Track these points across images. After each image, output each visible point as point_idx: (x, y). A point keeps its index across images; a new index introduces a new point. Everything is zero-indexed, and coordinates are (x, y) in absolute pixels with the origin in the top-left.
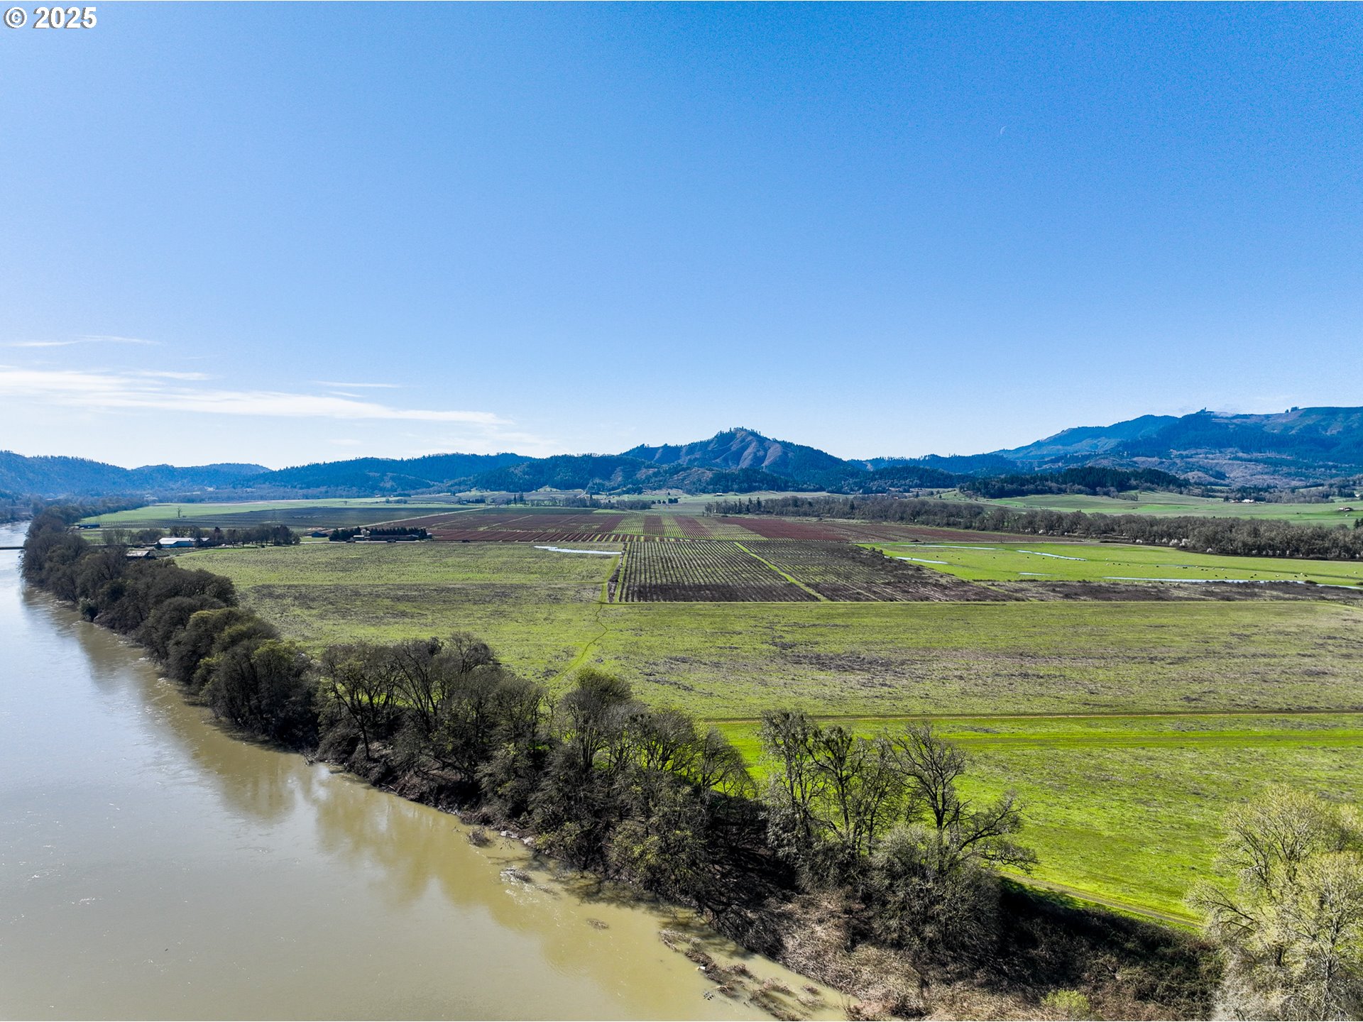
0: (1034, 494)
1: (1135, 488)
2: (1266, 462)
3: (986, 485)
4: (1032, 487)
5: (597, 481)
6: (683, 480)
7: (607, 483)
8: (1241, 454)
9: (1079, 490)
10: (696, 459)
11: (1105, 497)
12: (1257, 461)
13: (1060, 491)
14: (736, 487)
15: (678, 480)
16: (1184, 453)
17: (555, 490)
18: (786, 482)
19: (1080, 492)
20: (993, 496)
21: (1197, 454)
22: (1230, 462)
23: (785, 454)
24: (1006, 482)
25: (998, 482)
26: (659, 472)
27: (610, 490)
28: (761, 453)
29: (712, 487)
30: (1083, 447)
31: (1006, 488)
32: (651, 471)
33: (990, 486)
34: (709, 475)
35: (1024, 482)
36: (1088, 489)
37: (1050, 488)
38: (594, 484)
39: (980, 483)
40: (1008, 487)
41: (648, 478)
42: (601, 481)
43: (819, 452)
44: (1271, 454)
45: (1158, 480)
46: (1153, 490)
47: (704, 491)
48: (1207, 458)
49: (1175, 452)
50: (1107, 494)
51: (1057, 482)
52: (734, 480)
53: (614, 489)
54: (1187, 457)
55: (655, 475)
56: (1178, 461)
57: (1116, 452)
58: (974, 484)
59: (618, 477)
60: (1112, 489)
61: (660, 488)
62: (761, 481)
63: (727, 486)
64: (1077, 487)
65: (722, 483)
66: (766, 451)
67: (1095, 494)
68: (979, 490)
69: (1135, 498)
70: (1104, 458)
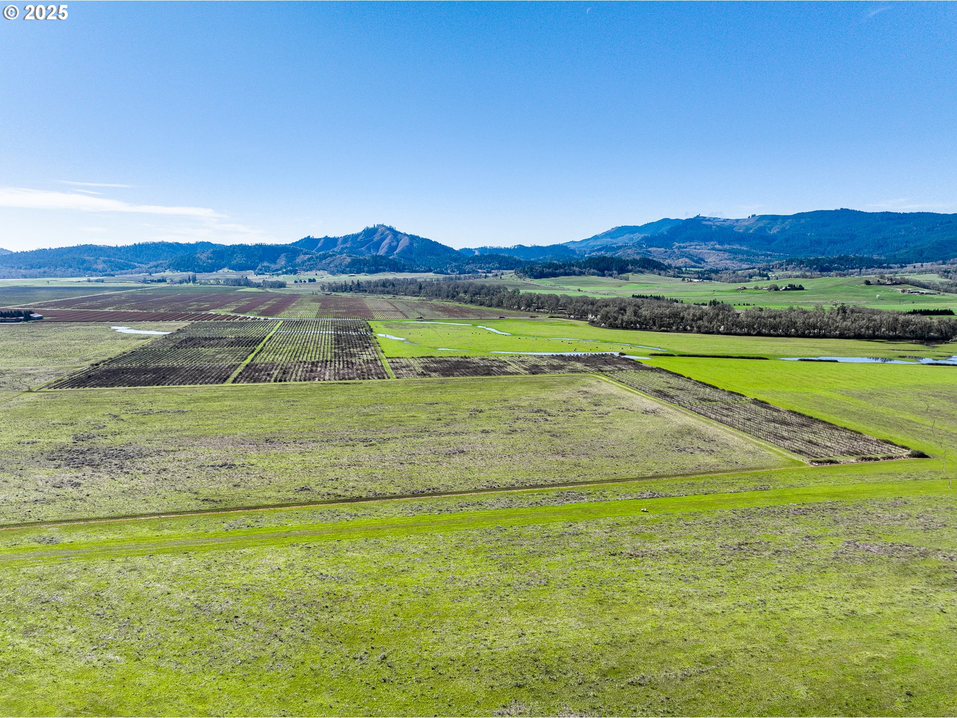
0: (563, 275)
1: (630, 271)
2: (730, 251)
3: (532, 269)
4: (562, 270)
5: (266, 264)
6: (329, 264)
7: (273, 266)
8: (717, 246)
9: (594, 273)
10: (346, 248)
11: (610, 278)
12: (725, 251)
13: (581, 274)
14: (366, 269)
15: (326, 264)
16: (682, 245)
17: (231, 271)
18: (404, 265)
19: (594, 274)
20: (536, 277)
21: (690, 246)
22: (709, 251)
23: (411, 244)
24: (545, 267)
25: (540, 267)
26: (312, 258)
27: (274, 271)
28: (395, 244)
29: (349, 269)
30: (621, 241)
31: (545, 271)
32: (307, 257)
33: (534, 270)
34: (349, 260)
35: (557, 267)
36: (599, 272)
37: (574, 271)
38: (262, 267)
39: (528, 268)
40: (546, 271)
41: (304, 262)
42: (268, 264)
43: (436, 243)
44: (736, 246)
45: (648, 265)
46: (642, 272)
47: (343, 272)
48: (695, 249)
49: (677, 244)
50: (611, 275)
51: (580, 267)
52: (365, 264)
53: (277, 270)
54: (684, 248)
55: (309, 260)
56: (676, 250)
57: (639, 244)
58: (524, 269)
59: (282, 261)
60: (615, 272)
61: (311, 270)
62: (386, 265)
63: (360, 269)
64: (592, 270)
65: (357, 266)
66: (398, 242)
67: (604, 275)
68: (527, 272)
69: (627, 279)
70: (629, 249)
